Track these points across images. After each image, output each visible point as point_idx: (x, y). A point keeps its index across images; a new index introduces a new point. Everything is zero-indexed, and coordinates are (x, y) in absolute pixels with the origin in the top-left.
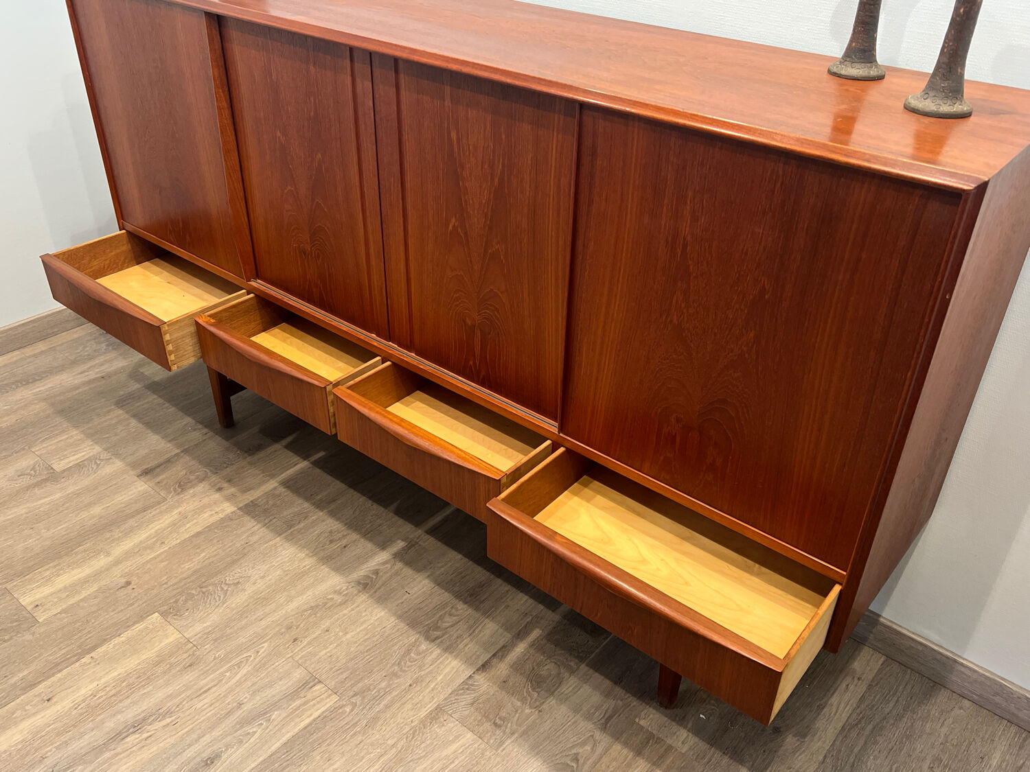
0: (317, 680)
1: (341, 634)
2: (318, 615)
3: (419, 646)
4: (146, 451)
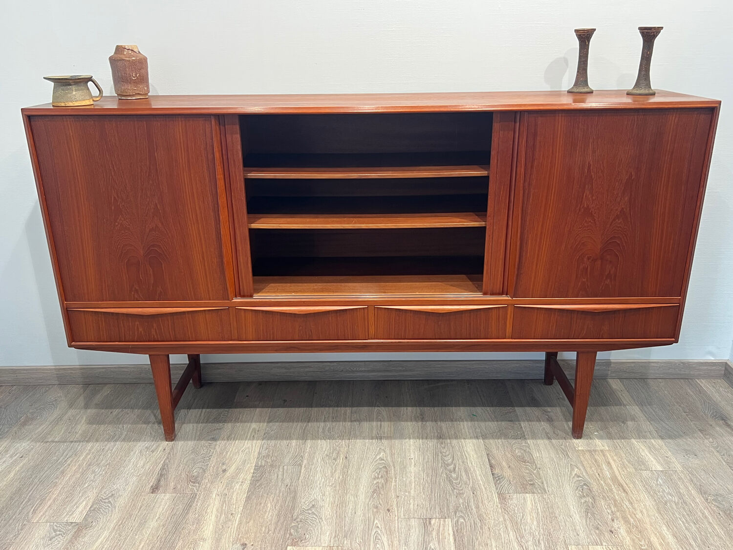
0: (428, 519)
1: (407, 494)
2: (382, 493)
3: (451, 476)
4: (135, 478)
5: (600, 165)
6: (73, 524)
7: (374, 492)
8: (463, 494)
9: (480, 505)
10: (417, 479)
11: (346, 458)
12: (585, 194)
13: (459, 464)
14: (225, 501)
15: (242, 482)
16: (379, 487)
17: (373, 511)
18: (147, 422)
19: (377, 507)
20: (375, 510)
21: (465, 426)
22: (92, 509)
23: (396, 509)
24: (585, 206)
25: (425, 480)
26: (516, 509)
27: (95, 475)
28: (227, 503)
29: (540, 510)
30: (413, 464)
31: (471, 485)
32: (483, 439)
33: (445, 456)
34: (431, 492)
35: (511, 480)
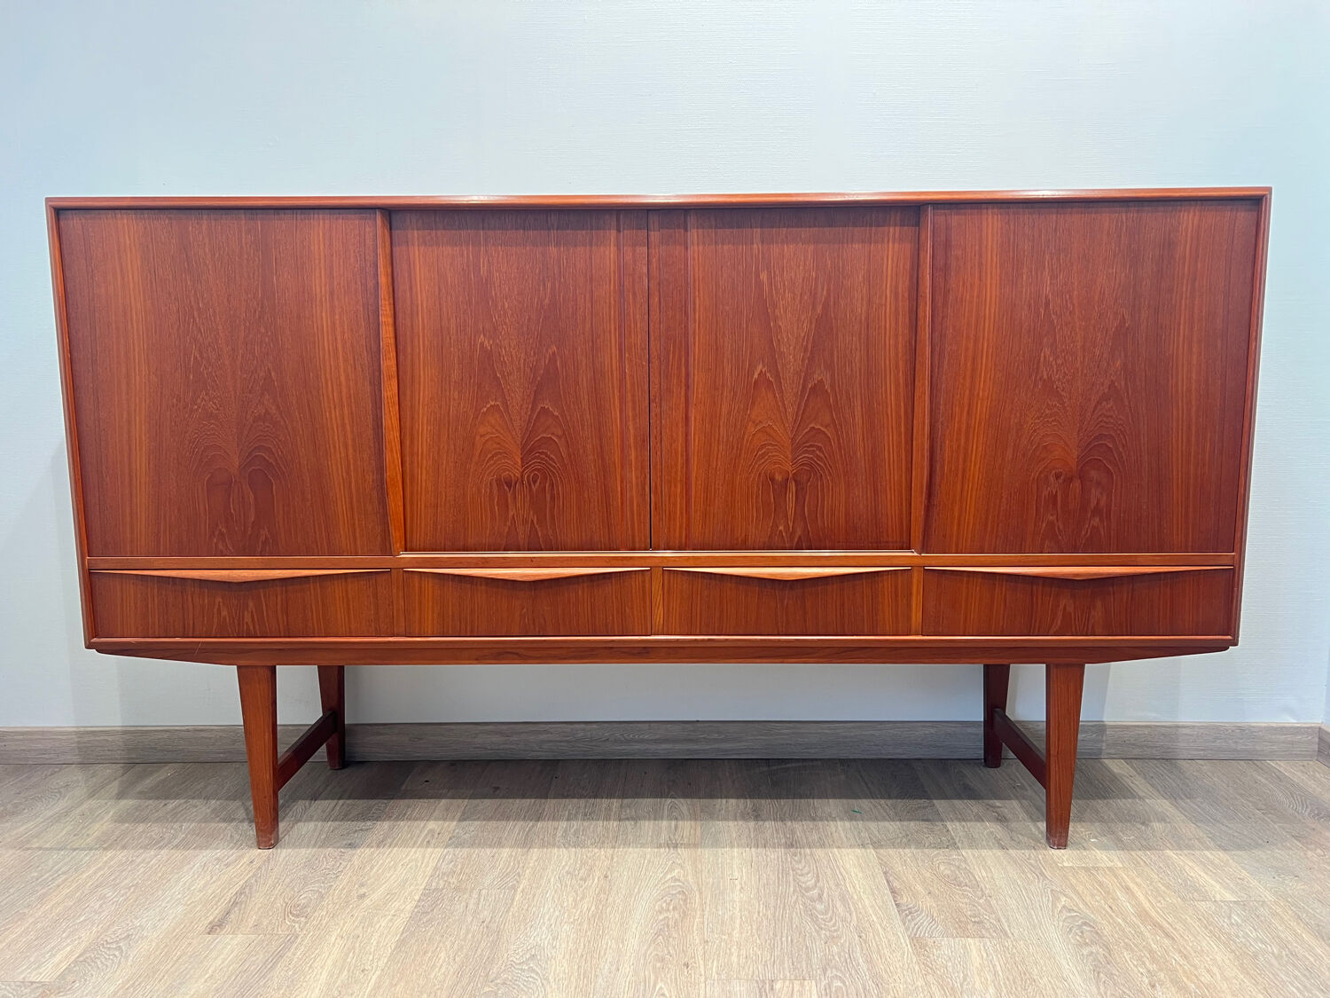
0: (767, 982)
1: (725, 937)
2: (675, 935)
3: (815, 908)
4: (180, 908)
5: (1066, 301)
6: (34, 985)
7: (658, 934)
8: (839, 937)
9: (875, 956)
10: (746, 913)
11: (606, 877)
12: (1042, 354)
13: (830, 888)
14: (354, 948)
15: (394, 916)
16: (668, 926)
17: (654, 967)
18: (229, 819)
19: (663, 960)
20: (658, 965)
21: (840, 828)
22: (81, 959)
23: (701, 962)
24: (1045, 377)
25: (761, 914)
26: (950, 964)
27: (104, 903)
28: (357, 951)
29: (999, 968)
30: (738, 887)
31: (854, 922)
32: (874, 848)
33: (802, 875)
34: (775, 935)
35: (935, 915)
